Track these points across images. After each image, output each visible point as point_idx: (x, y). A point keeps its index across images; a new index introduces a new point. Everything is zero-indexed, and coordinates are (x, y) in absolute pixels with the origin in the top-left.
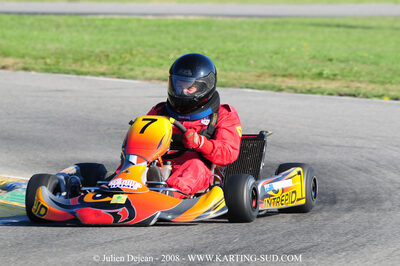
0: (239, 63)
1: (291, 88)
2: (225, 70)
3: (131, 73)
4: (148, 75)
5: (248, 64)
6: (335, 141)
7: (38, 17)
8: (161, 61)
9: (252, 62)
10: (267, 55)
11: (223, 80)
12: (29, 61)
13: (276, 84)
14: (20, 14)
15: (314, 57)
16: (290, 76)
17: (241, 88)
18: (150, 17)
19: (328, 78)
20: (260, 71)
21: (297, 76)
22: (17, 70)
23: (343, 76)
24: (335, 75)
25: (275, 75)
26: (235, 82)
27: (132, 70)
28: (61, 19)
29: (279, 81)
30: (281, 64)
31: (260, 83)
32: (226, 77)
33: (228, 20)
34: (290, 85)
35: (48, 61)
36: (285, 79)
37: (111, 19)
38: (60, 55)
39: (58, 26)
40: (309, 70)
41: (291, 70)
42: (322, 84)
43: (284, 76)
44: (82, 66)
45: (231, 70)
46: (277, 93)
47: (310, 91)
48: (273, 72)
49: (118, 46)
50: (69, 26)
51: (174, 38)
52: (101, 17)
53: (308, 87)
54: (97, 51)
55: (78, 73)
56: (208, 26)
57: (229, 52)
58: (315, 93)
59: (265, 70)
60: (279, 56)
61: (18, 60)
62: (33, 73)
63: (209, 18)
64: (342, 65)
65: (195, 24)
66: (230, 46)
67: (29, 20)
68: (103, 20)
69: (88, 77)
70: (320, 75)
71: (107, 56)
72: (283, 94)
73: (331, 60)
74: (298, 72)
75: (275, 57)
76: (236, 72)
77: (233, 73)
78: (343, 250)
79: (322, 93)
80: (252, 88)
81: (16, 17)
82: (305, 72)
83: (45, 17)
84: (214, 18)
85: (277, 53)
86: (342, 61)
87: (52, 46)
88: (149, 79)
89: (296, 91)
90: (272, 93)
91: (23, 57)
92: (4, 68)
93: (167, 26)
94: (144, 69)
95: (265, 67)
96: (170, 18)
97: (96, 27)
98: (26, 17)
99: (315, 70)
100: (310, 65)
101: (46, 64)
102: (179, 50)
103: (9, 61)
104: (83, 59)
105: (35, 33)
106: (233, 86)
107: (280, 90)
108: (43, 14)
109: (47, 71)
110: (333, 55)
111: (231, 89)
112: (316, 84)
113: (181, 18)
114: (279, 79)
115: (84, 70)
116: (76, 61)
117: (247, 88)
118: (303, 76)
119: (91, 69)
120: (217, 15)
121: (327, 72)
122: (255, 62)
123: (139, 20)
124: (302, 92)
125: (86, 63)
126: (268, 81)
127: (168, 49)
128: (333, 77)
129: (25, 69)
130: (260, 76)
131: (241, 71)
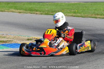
0: (87, 12)
1: (99, 17)
2: (84, 14)
4: (68, 15)
5: (89, 12)
7: (43, 3)
8: (70, 12)
9: (90, 12)
11: (84, 16)
12: (42, 12)
14: (39, 2)
16: (99, 15)
18: (67, 3)
21: (100, 15)
22: (39, 14)
25: (95, 15)
26: (86, 16)
28: (48, 3)
30: (96, 12)
31: (92, 16)
32: (84, 15)
35: (46, 12)
36: (98, 16)
37: (58, 3)
38: (48, 11)
39: (47, 5)
41: (99, 13)
43: (97, 15)
44: (53, 13)
45: (86, 14)
46: (96, 19)
48: (95, 14)
49: (61, 9)
50: (50, 5)
51: (72, 7)
52: (56, 3)
53: (103, 17)
54: (56, 10)
56: (79, 4)
57: (85, 10)
59: (93, 14)
61: (39, 12)
62: (43, 15)
63: (79, 3)
65: (76, 4)
66: (85, 8)
67: (41, 4)
68: (57, 3)
72: (97, 19)
76: (87, 14)
77: (86, 15)
80: (90, 18)
81: (38, 3)
82: (102, 14)
84: (80, 3)
85: (95, 10)
87: (47, 9)
88: (68, 16)
89: (100, 18)
90: (95, 19)
91: (40, 11)
92: (36, 14)
94: (67, 14)
95: (93, 13)
96: (71, 3)
97: (55, 5)
100: (103, 12)
101: (45, 13)
102: (74, 10)
105: (43, 6)
106: (86, 17)
107: (97, 18)
108: (44, 2)
109: (46, 14)
111: (86, 18)
113: (73, 3)
114: (96, 16)
116: (52, 12)
117: (89, 17)
118: (102, 15)
120: (81, 2)
122: (91, 12)
124: (101, 18)
126: (94, 16)
127: (71, 9)
129: (41, 14)
130: (92, 15)
131: (88, 14)
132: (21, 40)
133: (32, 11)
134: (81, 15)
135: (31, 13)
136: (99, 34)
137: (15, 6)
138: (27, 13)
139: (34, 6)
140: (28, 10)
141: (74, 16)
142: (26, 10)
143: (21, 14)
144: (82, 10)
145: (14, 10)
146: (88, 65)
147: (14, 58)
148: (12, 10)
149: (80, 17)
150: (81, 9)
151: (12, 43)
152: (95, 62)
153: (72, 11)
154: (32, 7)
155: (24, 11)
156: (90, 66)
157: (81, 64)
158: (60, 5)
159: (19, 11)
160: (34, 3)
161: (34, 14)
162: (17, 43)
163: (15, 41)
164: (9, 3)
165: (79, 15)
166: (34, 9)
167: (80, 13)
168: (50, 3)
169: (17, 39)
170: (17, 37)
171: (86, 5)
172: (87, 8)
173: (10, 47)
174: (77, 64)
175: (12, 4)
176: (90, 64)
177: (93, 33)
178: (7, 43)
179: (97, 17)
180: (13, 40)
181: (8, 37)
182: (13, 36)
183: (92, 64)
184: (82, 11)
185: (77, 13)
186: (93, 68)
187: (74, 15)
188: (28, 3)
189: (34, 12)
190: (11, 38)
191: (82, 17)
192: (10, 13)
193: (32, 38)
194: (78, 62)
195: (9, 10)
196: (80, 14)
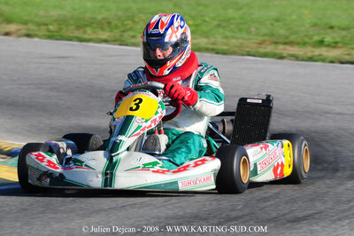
0: (240, 30)
1: (292, 56)
2: (226, 37)
3: (133, 40)
6: (337, 109)
9: (253, 29)
10: (268, 23)
11: (225, 48)
13: (278, 51)
15: (315, 25)
16: (291, 43)
17: (243, 55)
19: (328, 46)
21: (298, 44)
22: (20, 36)
23: (345, 44)
24: (336, 43)
25: (276, 43)
26: (236, 49)
27: (134, 37)
29: (280, 49)
30: (282, 32)
31: (262, 50)
32: (227, 45)
34: (291, 53)
35: (51, 27)
36: (287, 47)
40: (311, 37)
41: (293, 38)
42: (323, 51)
43: (285, 43)
44: (85, 32)
45: (233, 37)
46: (280, 61)
47: (311, 59)
48: (274, 39)
49: (120, 13)
53: (310, 54)
54: (99, 17)
55: (81, 40)
57: (230, 19)
58: (315, 61)
59: (266, 38)
60: (280, 24)
61: (21, 27)
62: (36, 39)
64: (344, 33)
66: (231, 13)
69: (90, 44)
70: (321, 43)
72: (285, 61)
73: (332, 28)
74: (299, 40)
75: (276, 24)
76: (237, 39)
77: (234, 41)
78: (347, 217)
79: (323, 61)
80: (254, 56)
82: (306, 40)
85: (278, 21)
86: (343, 29)
87: (54, 13)
89: (297, 58)
92: (7, 34)
95: (266, 35)
99: (316, 38)
100: (311, 33)
101: (49, 31)
103: (12, 28)
104: (86, 25)
106: (234, 53)
107: (281, 58)
109: (50, 37)
110: (334, 22)
111: (233, 57)
112: (317, 52)
114: (281, 47)
115: (86, 36)
116: (78, 28)
117: (249, 55)
118: (305, 44)
119: (94, 36)
121: (328, 39)
122: (257, 29)
124: (303, 60)
125: (89, 30)
126: (269, 49)
128: (334, 45)
129: (28, 36)
131: (243, 38)
134: (213, 44)
144: (216, 23)
184: (219, 26)
191: (217, 53)
196: (205, 40)
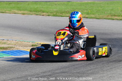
5: (105, 13)
12: (49, 13)
14: (46, 2)
18: (79, 2)
20: (108, 15)
28: (56, 3)
33: (99, 2)
38: (57, 12)
39: (56, 5)
50: (59, 5)
51: (85, 7)
65: (90, 3)
67: (48, 3)
71: (69, 12)
81: (45, 2)
83: (52, 2)
84: (95, 2)
90: (111, 20)
91: (48, 12)
93: (83, 4)
97: (65, 4)
98: (48, 2)
105: (50, 6)
113: (87, 2)
123: (76, 2)
130: (108, 16)
132: (24, 47)
133: (38, 12)
135: (36, 14)
136: (115, 39)
137: (18, 6)
138: (32, 15)
139: (41, 6)
140: (33, 11)
141: (87, 18)
142: (31, 11)
143: (25, 15)
145: (17, 11)
146: (102, 75)
147: (16, 68)
148: (15, 10)
149: (94, 18)
150: (95, 9)
151: (14, 49)
152: (110, 71)
153: (85, 11)
154: (37, 8)
155: (29, 12)
156: (104, 76)
157: (93, 73)
158: (71, 5)
159: (22, 12)
160: (41, 2)
161: (40, 15)
162: (19, 49)
163: (18, 47)
164: (11, 2)
165: (93, 16)
166: (40, 10)
167: (93, 14)
168: (59, 3)
169: (20, 45)
170: (20, 42)
171: (101, 5)
172: (103, 8)
173: (11, 54)
174: (89, 74)
175: (14, 4)
176: (104, 73)
177: (109, 37)
178: (8, 50)
179: (114, 18)
180: (15, 46)
181: (9, 43)
182: (14, 41)
183: (106, 74)
185: (91, 14)
186: (107, 78)
187: (87, 16)
188: (34, 2)
189: (40, 13)
190: (12, 44)
192: (11, 14)
193: (38, 43)
194: (90, 72)
195: (11, 11)
